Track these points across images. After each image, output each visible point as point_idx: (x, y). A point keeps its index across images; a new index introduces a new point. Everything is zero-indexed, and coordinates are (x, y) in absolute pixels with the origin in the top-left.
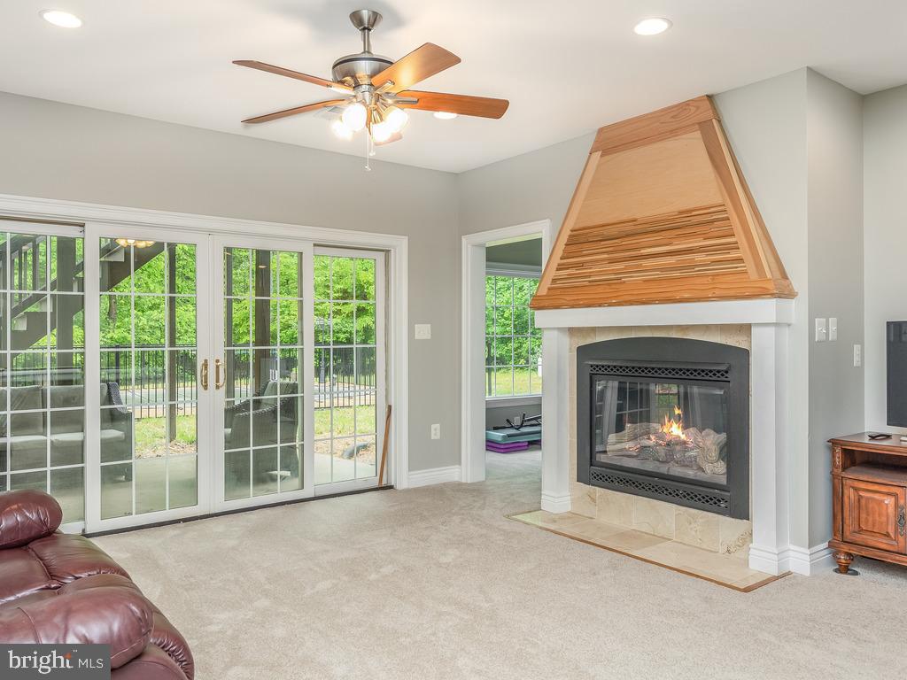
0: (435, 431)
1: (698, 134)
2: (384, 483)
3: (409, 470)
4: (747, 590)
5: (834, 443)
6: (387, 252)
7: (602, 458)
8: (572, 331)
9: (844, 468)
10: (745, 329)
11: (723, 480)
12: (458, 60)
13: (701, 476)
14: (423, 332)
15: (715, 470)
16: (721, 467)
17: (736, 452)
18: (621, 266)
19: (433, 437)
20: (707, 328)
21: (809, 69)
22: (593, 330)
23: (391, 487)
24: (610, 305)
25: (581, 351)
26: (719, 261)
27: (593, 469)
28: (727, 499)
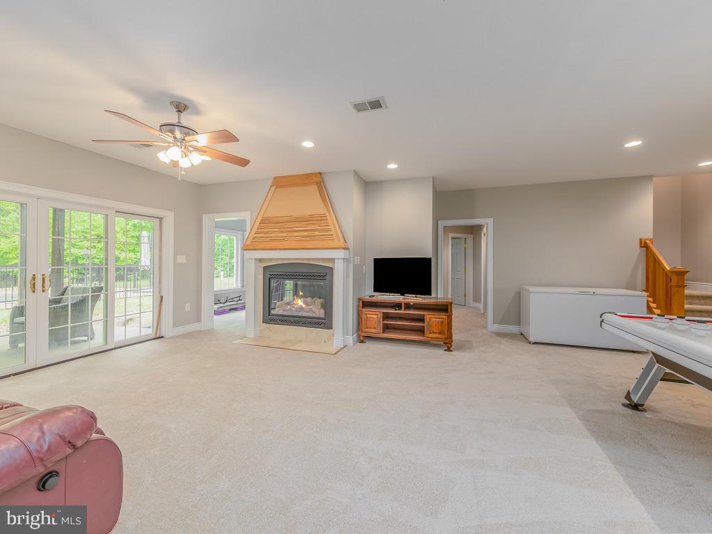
0: (188, 307)
1: (316, 186)
2: (158, 335)
3: (174, 327)
4: (335, 354)
5: (359, 299)
6: (161, 219)
7: (273, 312)
8: (261, 260)
9: (363, 307)
10: (332, 260)
11: (323, 316)
12: (238, 140)
13: (314, 315)
14: (182, 259)
15: (320, 313)
16: (322, 311)
17: (328, 306)
18: (285, 235)
19: (186, 310)
21: (354, 171)
22: (271, 260)
23: (163, 337)
24: (280, 249)
25: (265, 268)
26: (322, 235)
27: (270, 317)
28: (325, 322)
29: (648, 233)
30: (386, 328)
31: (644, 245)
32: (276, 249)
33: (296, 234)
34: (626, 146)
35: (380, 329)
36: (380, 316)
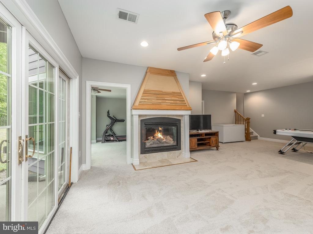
0: (80, 154)
1: (173, 77)
6: (70, 79)
7: (146, 146)
9: (191, 137)
10: (181, 116)
18: (160, 101)
20: (173, 115)
21: (189, 74)
23: (72, 183)
24: (159, 110)
25: (141, 121)
26: (181, 103)
27: (144, 150)
28: (177, 147)
29: (235, 109)
30: (199, 145)
31: (235, 112)
32: (156, 110)
33: (167, 101)
34: (253, 84)
35: (196, 146)
36: (196, 140)
